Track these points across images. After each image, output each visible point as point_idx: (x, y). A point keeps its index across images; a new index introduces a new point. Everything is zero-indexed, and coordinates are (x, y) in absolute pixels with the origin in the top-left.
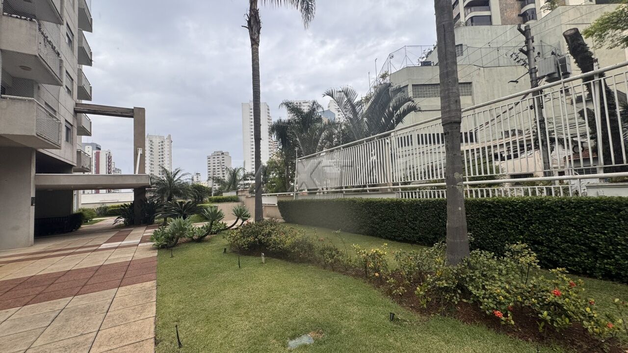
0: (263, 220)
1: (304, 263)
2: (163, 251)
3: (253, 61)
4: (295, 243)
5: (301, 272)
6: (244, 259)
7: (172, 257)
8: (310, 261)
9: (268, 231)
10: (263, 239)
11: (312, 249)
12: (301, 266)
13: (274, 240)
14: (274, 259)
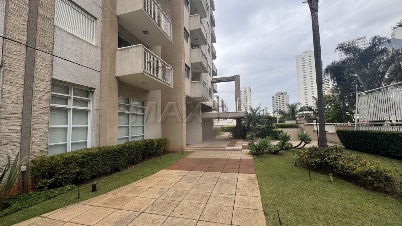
0: (327, 146)
1: (379, 192)
2: (255, 157)
4: (366, 172)
5: (378, 201)
6: (313, 174)
7: (261, 161)
8: (386, 192)
9: (334, 156)
10: (330, 162)
11: (390, 181)
12: (376, 194)
13: (342, 165)
14: (342, 180)
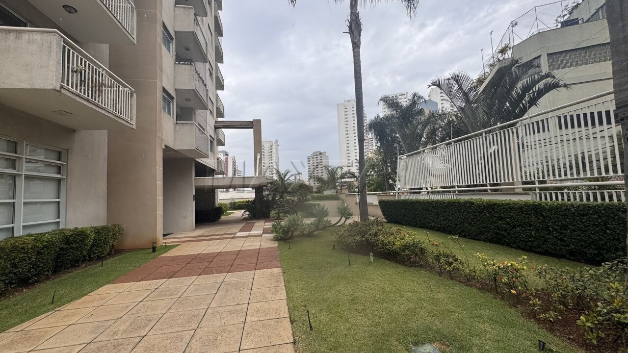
0: (369, 219)
1: (415, 267)
2: (282, 242)
3: (355, 63)
4: (404, 246)
5: (413, 277)
6: (353, 257)
7: (290, 248)
8: (421, 266)
9: (374, 231)
10: (371, 239)
11: (424, 253)
12: (412, 269)
13: (382, 241)
14: (382, 260)
